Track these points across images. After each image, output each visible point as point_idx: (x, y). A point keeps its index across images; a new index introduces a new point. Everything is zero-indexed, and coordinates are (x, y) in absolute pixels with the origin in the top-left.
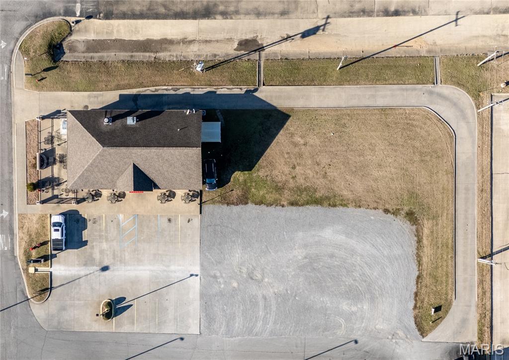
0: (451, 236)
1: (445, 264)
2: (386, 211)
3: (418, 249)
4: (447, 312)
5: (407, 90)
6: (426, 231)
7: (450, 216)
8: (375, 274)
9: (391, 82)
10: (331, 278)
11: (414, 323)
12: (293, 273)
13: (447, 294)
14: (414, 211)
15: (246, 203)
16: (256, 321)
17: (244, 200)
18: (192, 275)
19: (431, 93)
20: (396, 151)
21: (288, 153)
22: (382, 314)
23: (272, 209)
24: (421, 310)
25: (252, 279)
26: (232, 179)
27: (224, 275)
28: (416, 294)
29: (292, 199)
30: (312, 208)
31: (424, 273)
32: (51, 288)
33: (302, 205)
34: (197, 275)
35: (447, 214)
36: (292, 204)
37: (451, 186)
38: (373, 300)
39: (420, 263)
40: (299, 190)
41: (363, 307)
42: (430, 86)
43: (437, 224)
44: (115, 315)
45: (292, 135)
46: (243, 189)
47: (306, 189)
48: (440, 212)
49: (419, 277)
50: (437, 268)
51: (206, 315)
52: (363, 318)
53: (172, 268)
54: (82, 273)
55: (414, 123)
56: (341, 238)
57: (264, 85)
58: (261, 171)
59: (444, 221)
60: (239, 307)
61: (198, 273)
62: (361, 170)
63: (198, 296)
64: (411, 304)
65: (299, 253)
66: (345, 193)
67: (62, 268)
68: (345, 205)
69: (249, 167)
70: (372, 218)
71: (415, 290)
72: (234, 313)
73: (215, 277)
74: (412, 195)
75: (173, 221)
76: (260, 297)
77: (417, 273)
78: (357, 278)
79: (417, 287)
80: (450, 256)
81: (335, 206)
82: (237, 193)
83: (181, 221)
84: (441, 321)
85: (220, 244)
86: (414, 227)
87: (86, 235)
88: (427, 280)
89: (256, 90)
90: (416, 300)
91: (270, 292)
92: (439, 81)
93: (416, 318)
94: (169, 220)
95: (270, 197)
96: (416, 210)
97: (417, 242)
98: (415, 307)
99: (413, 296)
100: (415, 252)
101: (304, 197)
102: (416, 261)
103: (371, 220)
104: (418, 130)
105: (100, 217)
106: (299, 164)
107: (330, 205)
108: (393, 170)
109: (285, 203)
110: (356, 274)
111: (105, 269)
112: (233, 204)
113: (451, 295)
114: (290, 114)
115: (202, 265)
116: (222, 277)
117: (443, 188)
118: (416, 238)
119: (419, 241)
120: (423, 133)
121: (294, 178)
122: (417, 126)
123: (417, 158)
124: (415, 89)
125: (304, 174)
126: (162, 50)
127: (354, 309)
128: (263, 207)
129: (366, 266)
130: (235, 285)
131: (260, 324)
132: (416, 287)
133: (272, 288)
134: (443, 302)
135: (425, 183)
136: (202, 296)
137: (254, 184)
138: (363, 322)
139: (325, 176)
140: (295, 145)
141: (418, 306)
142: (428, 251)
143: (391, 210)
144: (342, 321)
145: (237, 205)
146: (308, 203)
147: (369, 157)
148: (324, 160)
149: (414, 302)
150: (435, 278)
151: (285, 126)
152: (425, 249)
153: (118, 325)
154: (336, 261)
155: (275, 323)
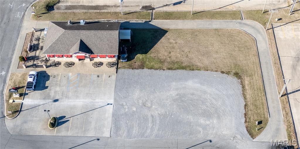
0: (261, 84)
1: (260, 98)
2: (223, 72)
3: (243, 91)
4: (266, 124)
5: (228, 22)
6: (246, 82)
7: (259, 75)
8: (219, 104)
9: (219, 19)
10: (193, 106)
11: (246, 130)
12: (170, 103)
13: (264, 114)
14: (238, 72)
15: (143, 69)
16: (147, 129)
17: (142, 67)
18: (108, 104)
19: (240, 23)
20: (225, 46)
21: (166, 47)
22: (226, 125)
23: (158, 71)
24: (249, 124)
25: (145, 106)
26: (135, 58)
27: (128, 104)
28: (245, 115)
29: (169, 67)
30: (180, 71)
31: (249, 103)
32: (21, 111)
33: (175, 70)
34: (111, 104)
35: (258, 74)
36: (169, 69)
37: (257, 61)
38: (219, 117)
39: (245, 98)
40: (173, 63)
41: (213, 122)
42: (239, 21)
43: (252, 79)
44: (57, 126)
45: (169, 39)
46: (141, 62)
47: (176, 62)
48: (253, 73)
49: (245, 105)
50: (256, 100)
51: (115, 126)
52: (214, 128)
53: (97, 100)
54: (42, 103)
55: (233, 35)
56: (198, 85)
57: (154, 19)
58: (152, 54)
59: (257, 77)
60: (136, 121)
61: (112, 103)
62: (207, 54)
63: (111, 115)
64: (243, 120)
65: (173, 93)
66: (199, 64)
67: (30, 100)
68: (199, 70)
69: (146, 52)
70: (215, 76)
71: (244, 112)
72: (133, 125)
73: (122, 105)
74: (236, 65)
75: (100, 77)
76: (149, 115)
77: (244, 103)
78: (209, 106)
79: (246, 110)
80: (262, 95)
81: (193, 70)
82: (138, 63)
83: (104, 76)
84: (263, 130)
85: (127, 88)
86: (239, 80)
87: (48, 83)
88: (251, 107)
89: (150, 21)
90: (246, 118)
91: (156, 113)
92: (244, 19)
93: (247, 127)
94: (98, 76)
95: (156, 66)
97: (242, 88)
98: (246, 122)
99: (244, 116)
100: (242, 92)
101: (176, 66)
102: (243, 97)
103: (214, 76)
104: (236, 37)
105: (58, 75)
106: (173, 51)
107: (190, 69)
108: (224, 54)
109: (165, 69)
110: (208, 104)
111: (56, 101)
112: (136, 69)
113: (267, 115)
114: (168, 30)
115: (115, 99)
116: (127, 105)
117: (253, 62)
118: (241, 86)
119: (243, 87)
120: (238, 38)
121: (170, 57)
122: (235, 36)
123: (237, 49)
124: (232, 22)
125: (175, 56)
126: (104, 9)
127: (208, 122)
128: (153, 70)
129: (213, 99)
130: (135, 109)
131: (149, 131)
132: (244, 111)
133: (157, 111)
134: (262, 119)
135: (243, 60)
136: (113, 115)
137: (148, 60)
138: (214, 130)
139: (187, 56)
140: (171, 43)
141: (247, 121)
142: (249, 93)
143: (225, 72)
144: (201, 129)
145: (138, 69)
146: (178, 69)
147: (211, 49)
148: (186, 50)
149: (245, 119)
150: (256, 106)
151: (165, 36)
152: (247, 91)
153: (58, 132)
154: (195, 97)
155: (159, 130)
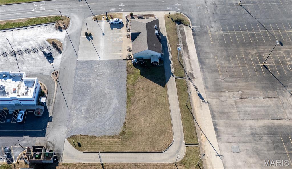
0: (114, 150)
1: (101, 148)
2: (125, 123)
3: (108, 136)
4: (78, 149)
5: (181, 131)
6: (116, 140)
7: (123, 150)
8: (97, 119)
9: (184, 125)
10: (96, 102)
11: (74, 135)
12: (99, 89)
13: (86, 149)
14: (125, 134)
15: (127, 73)
16: (80, 77)
17: (128, 73)
18: (100, 58)
19: (181, 142)
20: (152, 127)
21: (148, 87)
22: (79, 122)
23: (125, 82)
24: (79, 138)
25: (98, 76)
26: (137, 69)
27: (99, 67)
28: (87, 136)
29: (129, 88)
30: (126, 95)
31: (96, 139)
32: (97, 21)
33: (127, 92)
34: (100, 59)
35: (124, 149)
36: (127, 88)
37: (137, 150)
38: (86, 118)
39: (101, 137)
40: (133, 91)
41: (83, 114)
42: (184, 141)
43: (119, 144)
44: (86, 37)
45: (156, 88)
46: (133, 72)
47: (134, 94)
48: (125, 145)
49: (95, 136)
50: (99, 144)
51: (84, 62)
52: (78, 114)
53: (103, 52)
54: (102, 29)
55: (166, 135)
56: (113, 106)
57: (176, 79)
58: (140, 77)
59: (121, 147)
60: (87, 72)
61: (101, 59)
62: (143, 113)
63: (92, 59)
64: (82, 134)
65: (107, 91)
66: (133, 107)
67: (104, 24)
68: (127, 107)
69: (142, 74)
70: (122, 118)
71: (89, 135)
72: (84, 70)
73: (99, 64)
74: (133, 133)
75: (120, 52)
76: (90, 78)
77: (97, 136)
78: (95, 112)
79: (90, 136)
80: (104, 150)
81: (127, 103)
82: (132, 71)
83: (120, 54)
84: (74, 147)
85: (111, 66)
86: (118, 135)
87: (115, 29)
88: (93, 140)
89: (173, 76)
90: (84, 136)
91: (92, 81)
92: (187, 145)
93: (77, 136)
94: (121, 51)
95: (130, 81)
96: (126, 135)
97: (111, 136)
98: (81, 135)
99: (86, 134)
100: (106, 135)
101: (130, 93)
102: (102, 135)
103: (121, 117)
104: (163, 136)
105: (121, 32)
106: (144, 91)
107: (127, 102)
108: (144, 126)
109: (128, 86)
110: (97, 112)
111: (103, 34)
112: (127, 69)
113: (87, 151)
114: (165, 88)
115: (103, 61)
116: (99, 66)
117: (136, 147)
118: (113, 135)
119: (111, 137)
120: (161, 138)
121: (138, 89)
122: (164, 136)
123: (149, 136)
124: (182, 135)
125: (140, 92)
126: (184, 50)
127: (82, 111)
128: (126, 79)
129: (101, 115)
130: (95, 71)
131: (79, 78)
132: (90, 135)
134: (82, 147)
135: (138, 139)
136: (92, 61)
137: (135, 76)
138: (76, 114)
139: (140, 100)
140: (152, 89)
141: (82, 136)
142: (107, 140)
143: (126, 125)
144: (78, 107)
145: (127, 71)
146: (128, 94)
147: (149, 116)
148: (146, 100)
149: (84, 135)
150: (94, 144)
151: (159, 86)
152: (108, 139)
153: (83, 38)
154: (104, 104)
155: (79, 83)
